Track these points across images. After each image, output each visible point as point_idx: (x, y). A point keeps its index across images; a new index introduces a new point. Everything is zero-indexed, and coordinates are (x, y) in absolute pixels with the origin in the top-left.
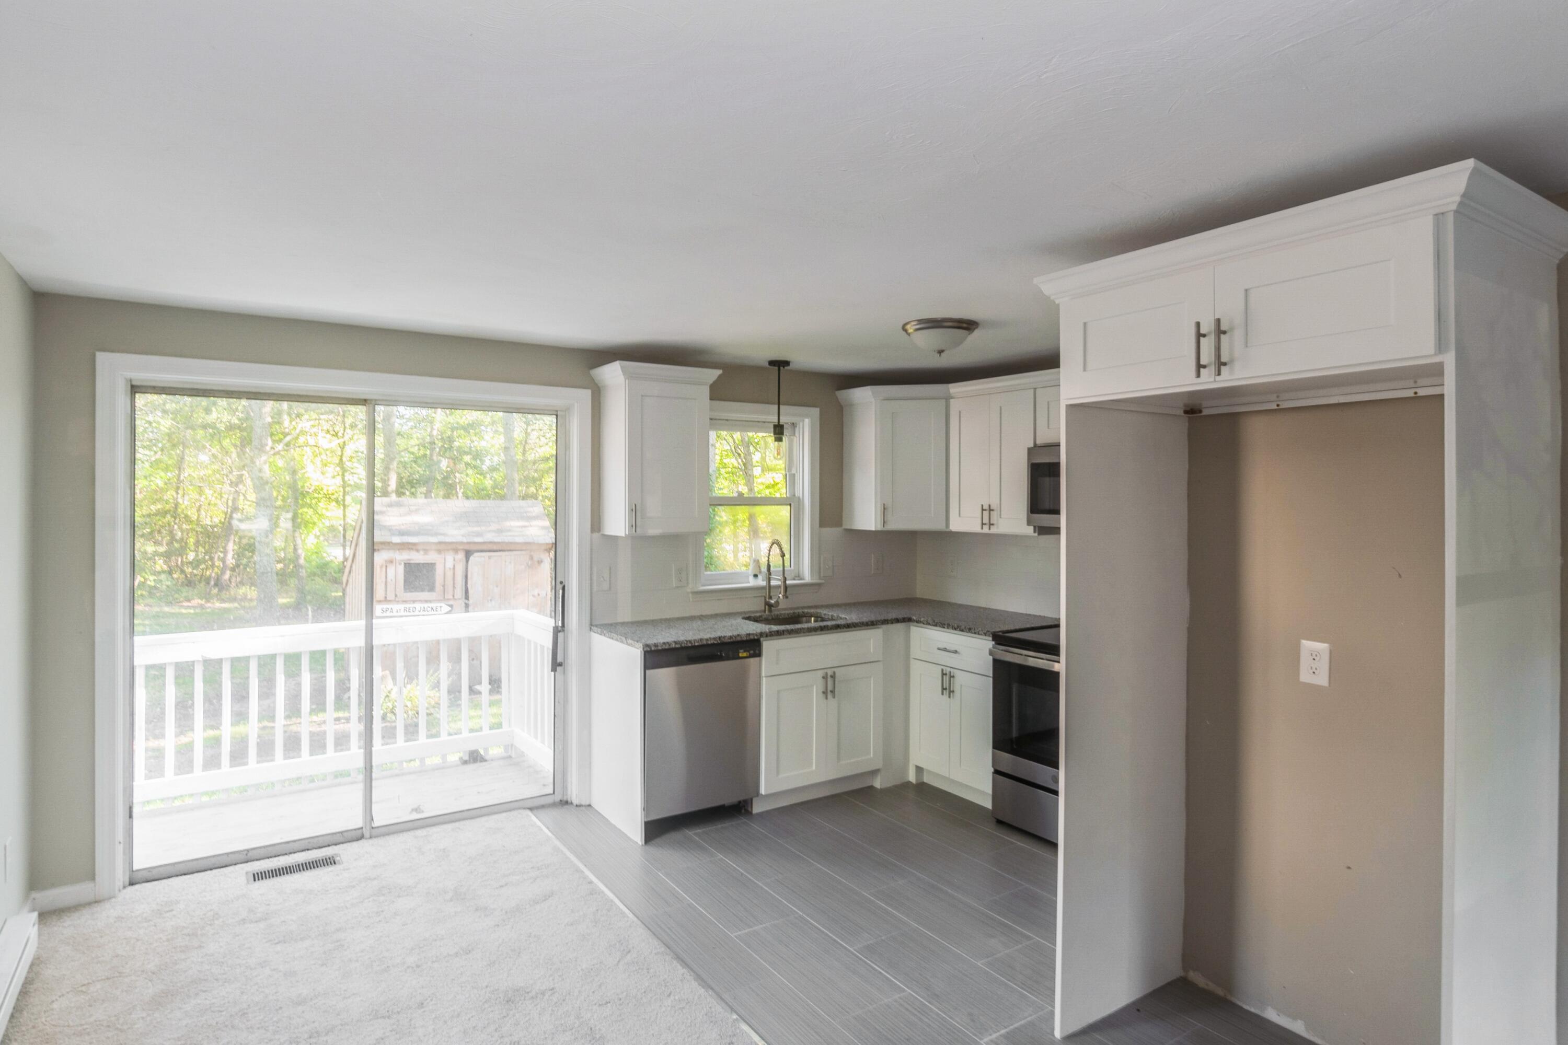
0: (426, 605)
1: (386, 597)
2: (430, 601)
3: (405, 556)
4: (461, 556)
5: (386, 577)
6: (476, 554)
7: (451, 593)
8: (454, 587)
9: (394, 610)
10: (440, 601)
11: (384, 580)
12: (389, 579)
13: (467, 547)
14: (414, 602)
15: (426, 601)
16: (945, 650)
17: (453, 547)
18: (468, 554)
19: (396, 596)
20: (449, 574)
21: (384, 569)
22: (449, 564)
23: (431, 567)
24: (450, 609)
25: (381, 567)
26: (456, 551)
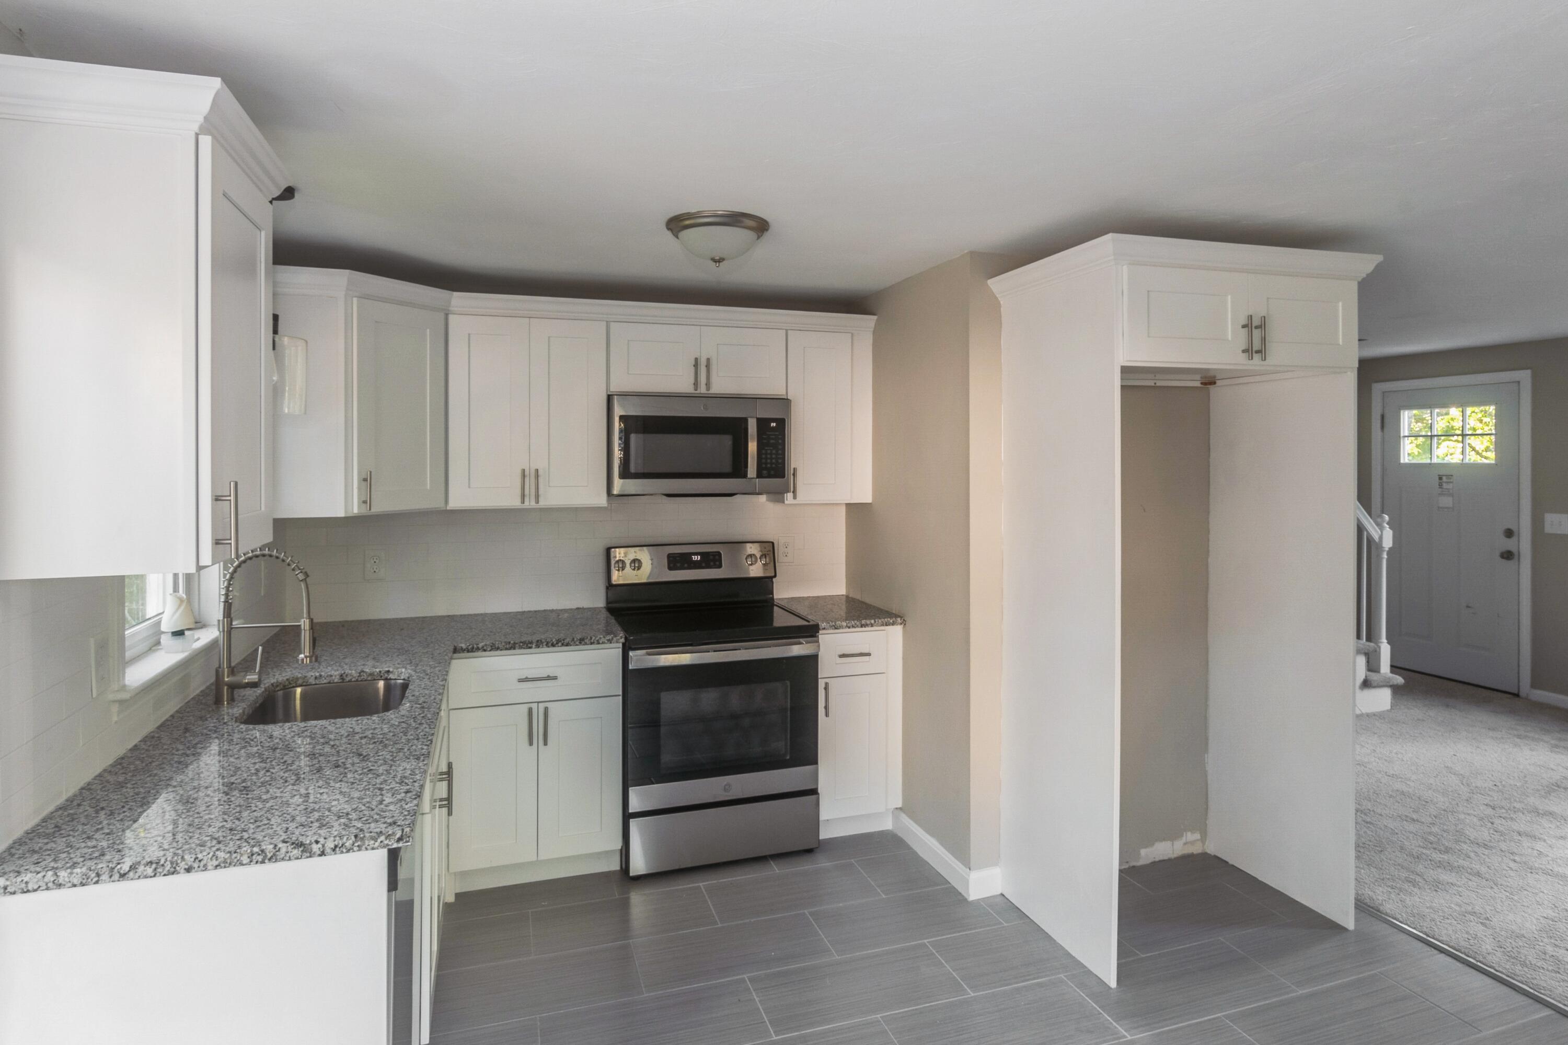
16: (526, 680)
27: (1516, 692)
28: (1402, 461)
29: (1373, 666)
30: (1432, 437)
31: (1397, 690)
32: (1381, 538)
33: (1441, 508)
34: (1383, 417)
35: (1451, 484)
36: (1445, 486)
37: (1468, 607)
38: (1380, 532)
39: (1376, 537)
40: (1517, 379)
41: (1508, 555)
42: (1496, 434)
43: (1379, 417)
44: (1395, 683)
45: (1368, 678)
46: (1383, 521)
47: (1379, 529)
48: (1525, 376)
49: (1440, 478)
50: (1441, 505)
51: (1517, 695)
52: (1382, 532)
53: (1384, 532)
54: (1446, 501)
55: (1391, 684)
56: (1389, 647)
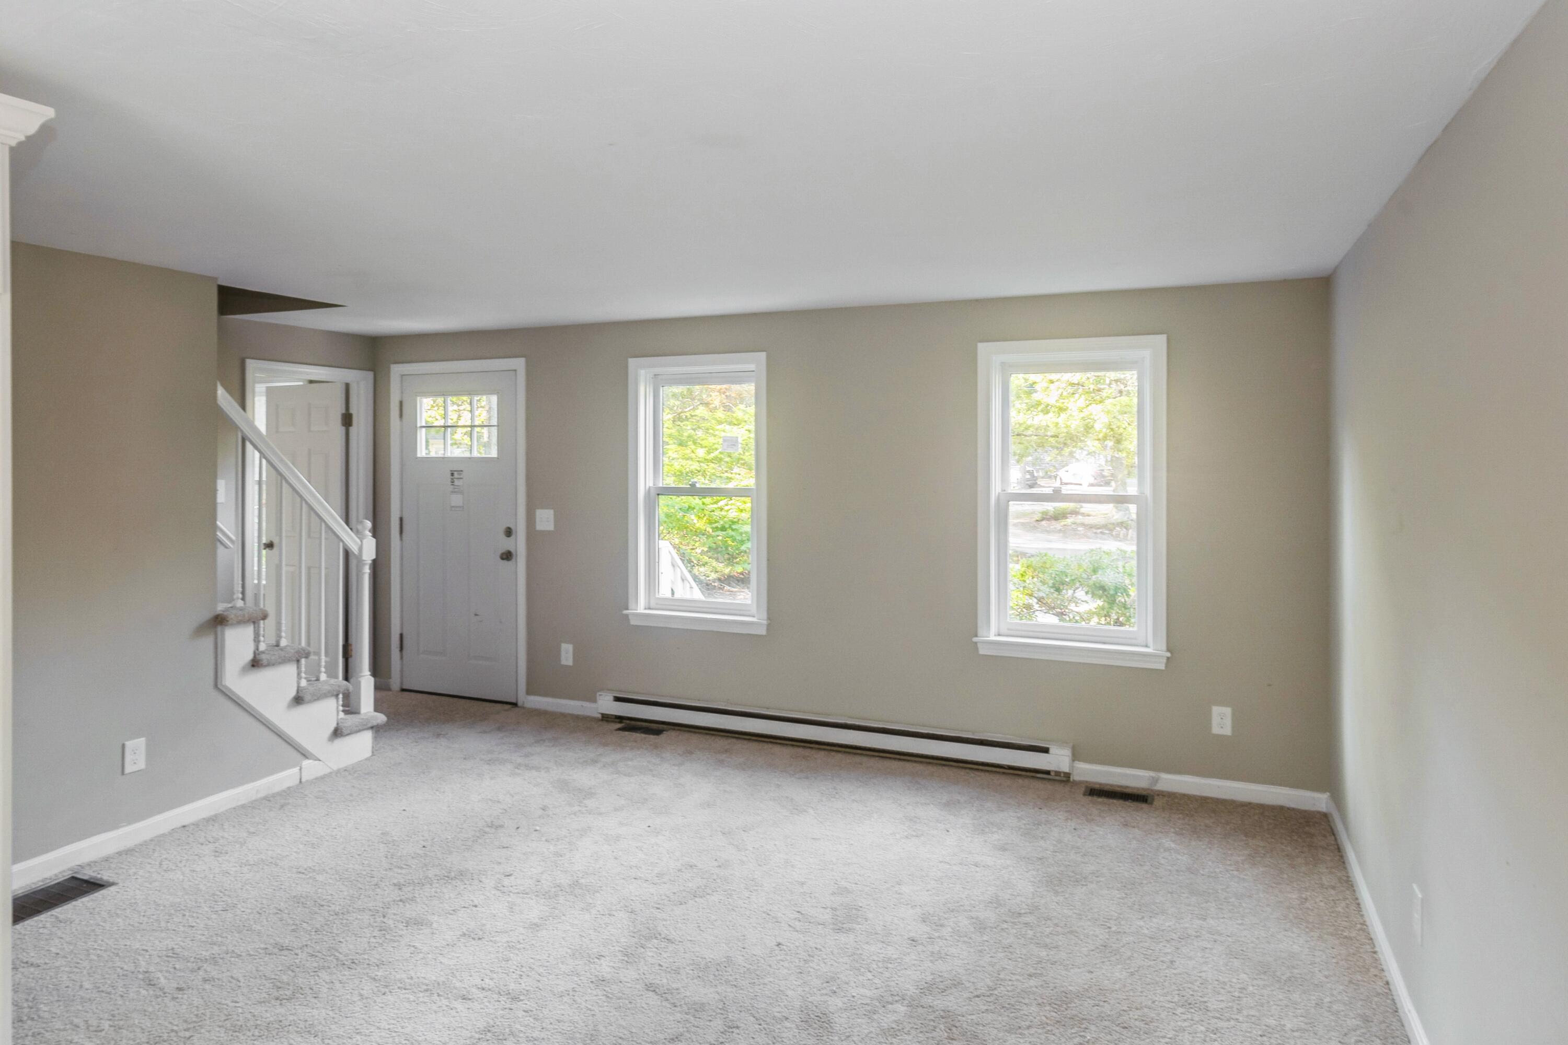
27: (514, 701)
28: (419, 455)
29: (350, 706)
30: (446, 427)
31: (377, 729)
32: (361, 549)
33: (453, 507)
34: (401, 403)
35: (461, 480)
36: (456, 482)
37: (476, 615)
38: (360, 543)
39: (354, 548)
40: (514, 368)
41: (507, 556)
42: (498, 426)
43: (397, 404)
44: (375, 723)
45: (340, 724)
46: (364, 528)
47: (359, 538)
48: (519, 364)
49: (452, 474)
50: (453, 504)
51: (515, 705)
52: (361, 541)
53: (365, 541)
54: (457, 500)
55: (370, 725)
56: (372, 680)
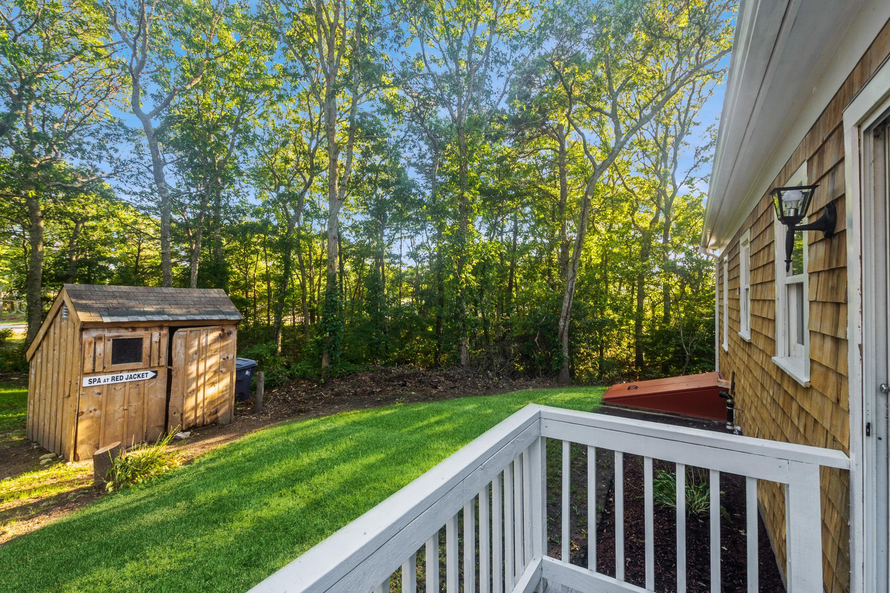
0: (133, 374)
1: (94, 370)
2: (137, 370)
3: (114, 333)
4: (165, 331)
5: (95, 353)
6: (180, 330)
7: (156, 361)
8: (159, 357)
9: (102, 380)
10: (146, 369)
11: (92, 354)
12: (97, 354)
13: (173, 325)
14: (121, 371)
15: (133, 370)
17: (160, 325)
18: (172, 330)
19: (104, 368)
20: (155, 346)
21: (93, 345)
22: (156, 338)
23: (139, 342)
24: (154, 374)
25: (90, 344)
26: (161, 327)
